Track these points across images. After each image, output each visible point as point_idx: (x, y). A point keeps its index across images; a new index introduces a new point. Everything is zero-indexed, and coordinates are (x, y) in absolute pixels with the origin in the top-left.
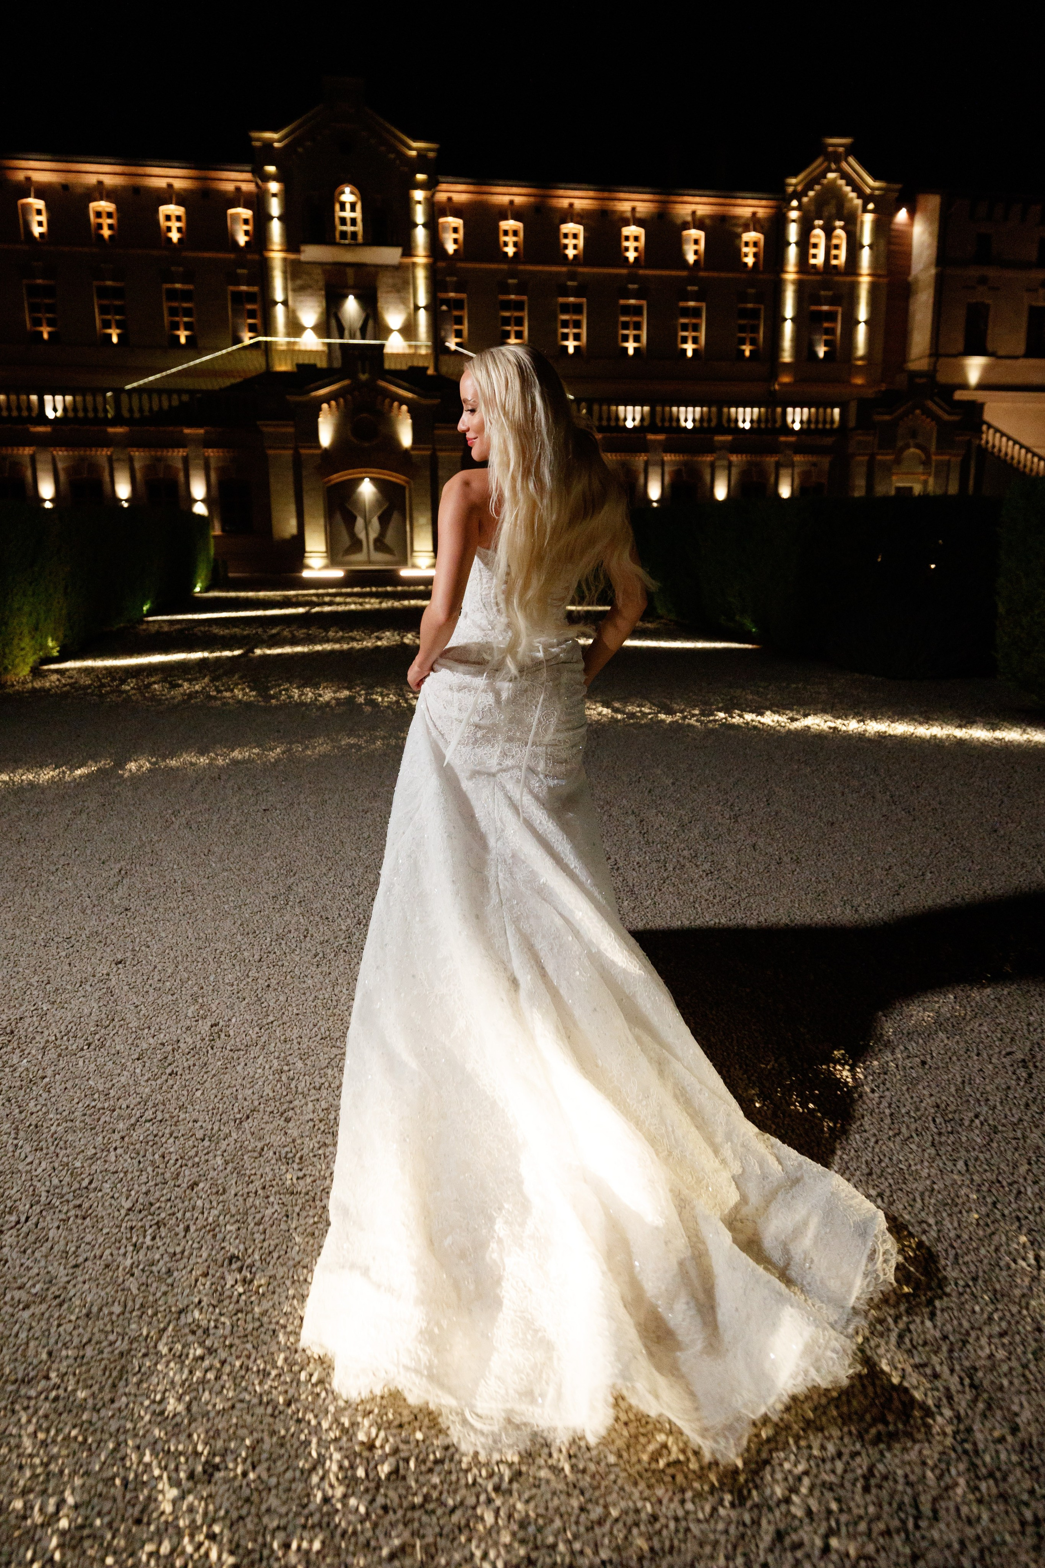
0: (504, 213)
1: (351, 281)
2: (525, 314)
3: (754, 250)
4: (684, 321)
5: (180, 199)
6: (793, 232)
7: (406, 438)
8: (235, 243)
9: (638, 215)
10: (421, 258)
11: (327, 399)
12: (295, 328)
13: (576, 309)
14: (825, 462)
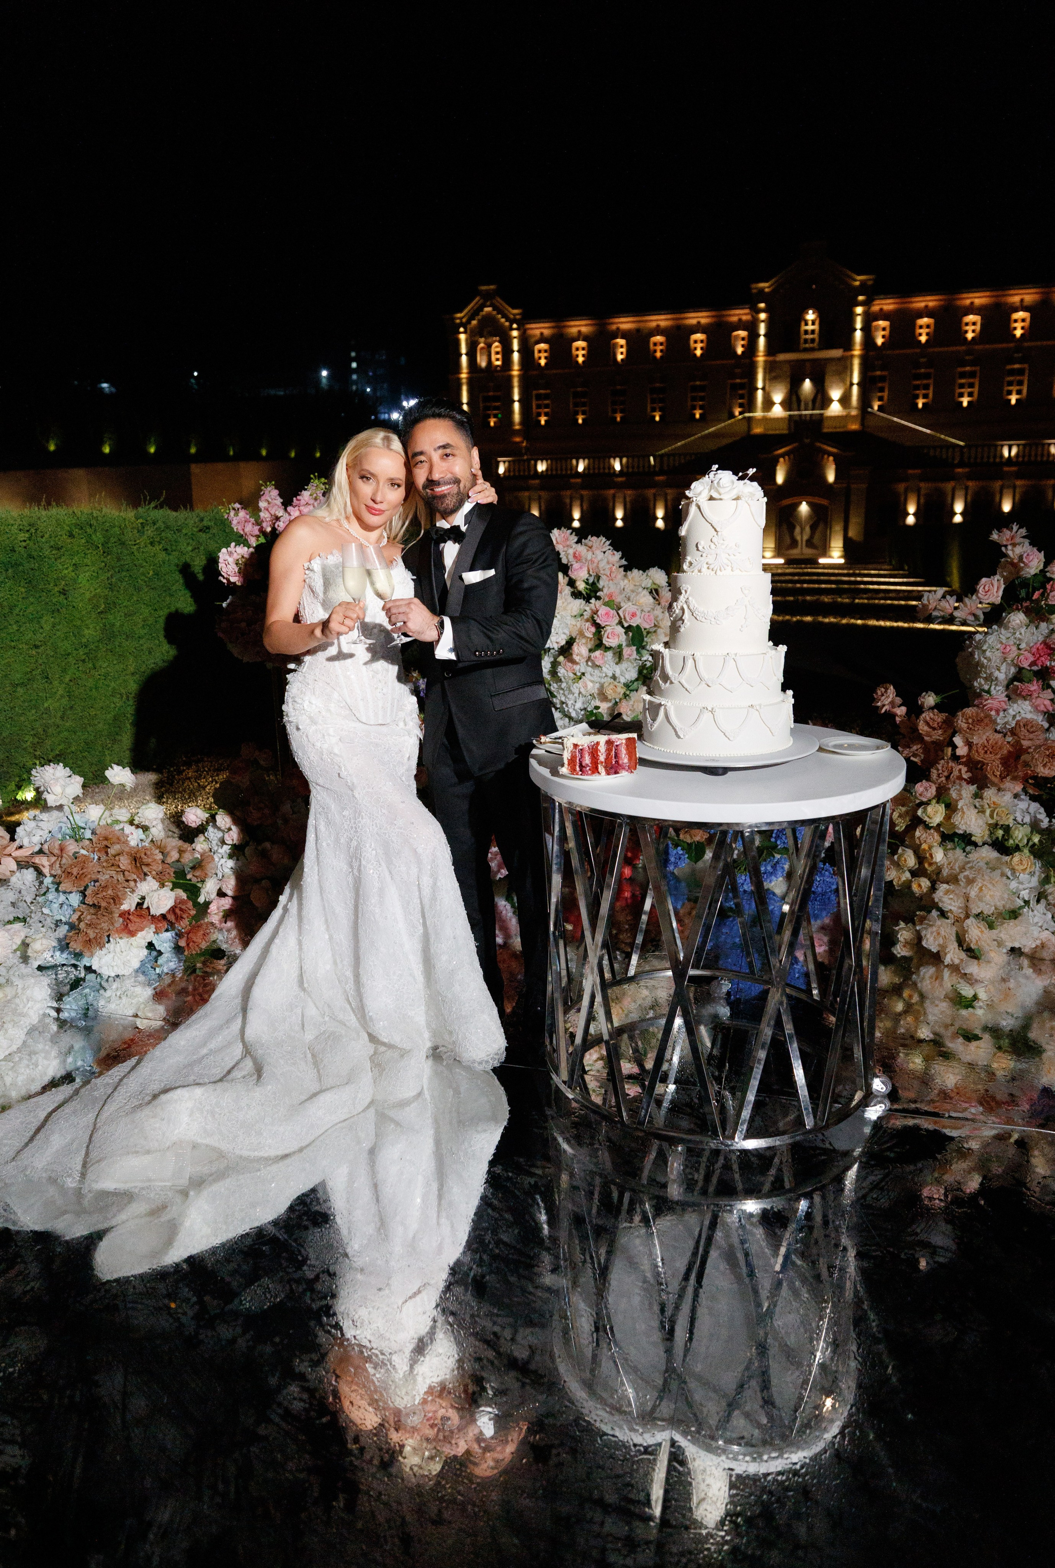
0: (920, 314)
1: (808, 370)
2: (931, 381)
5: (704, 329)
7: (831, 477)
8: (735, 353)
9: (1025, 304)
10: (857, 352)
11: (783, 455)
12: (768, 404)
13: (972, 375)
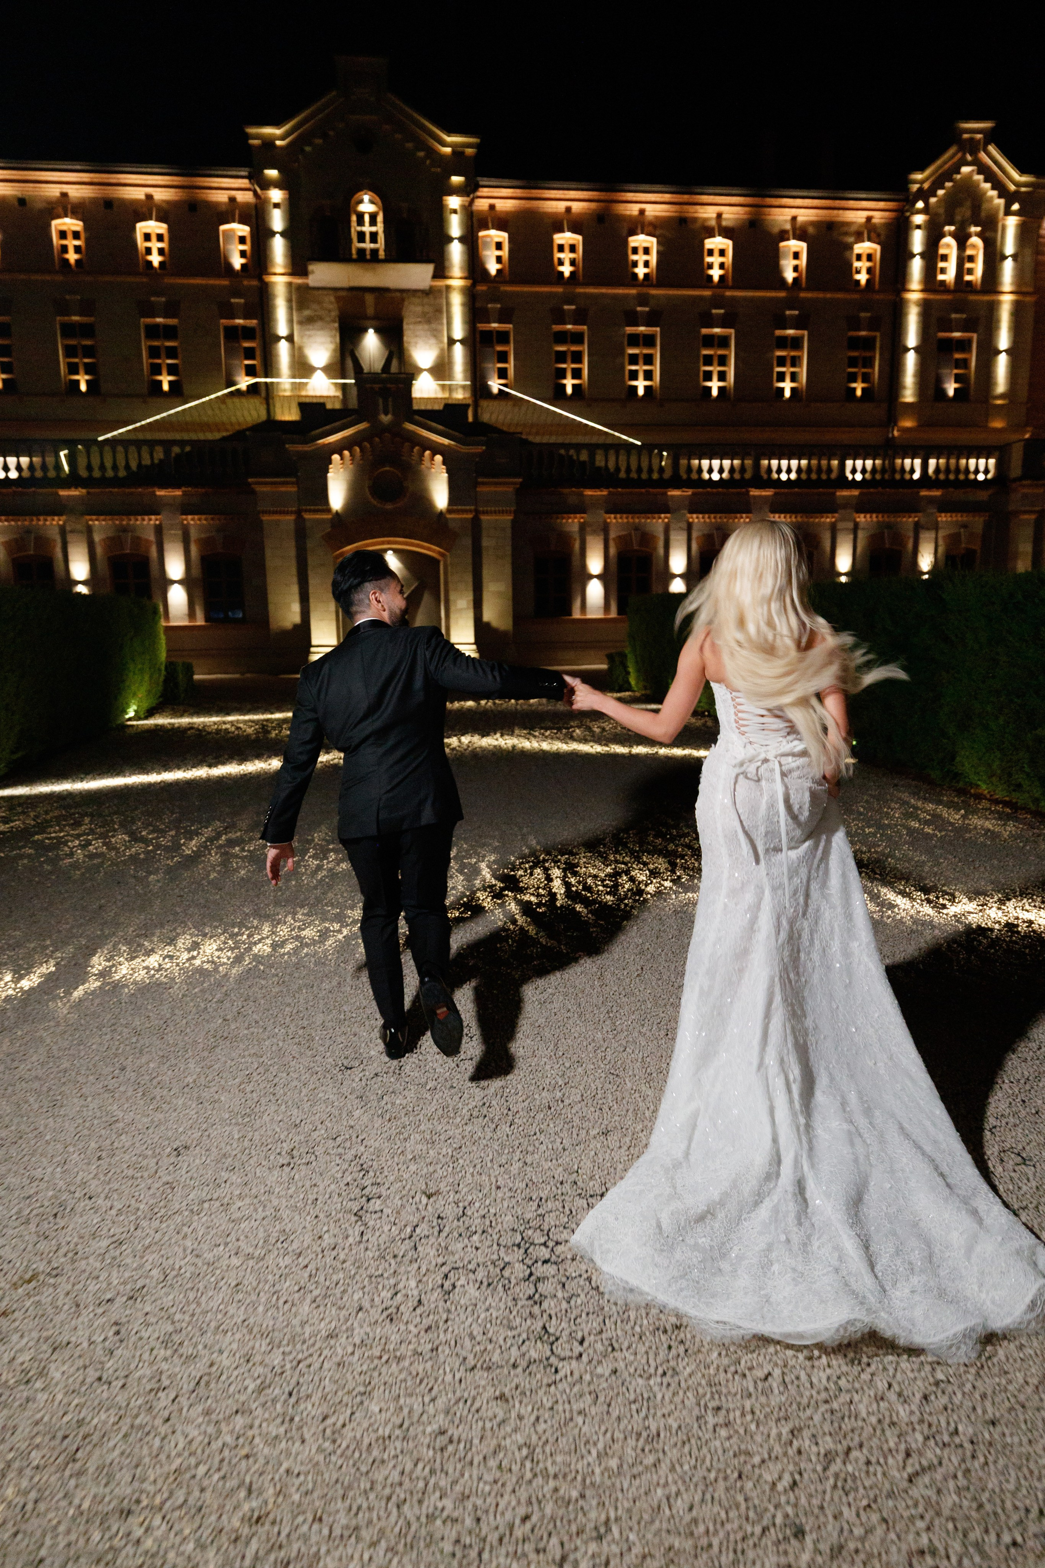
0: (558, 224)
1: (370, 311)
2: (585, 348)
3: (868, 264)
4: (779, 353)
5: (163, 214)
6: (917, 241)
7: (440, 498)
8: (229, 266)
9: (724, 223)
10: (457, 280)
11: (338, 448)
12: (302, 368)
13: (649, 341)
14: (978, 522)
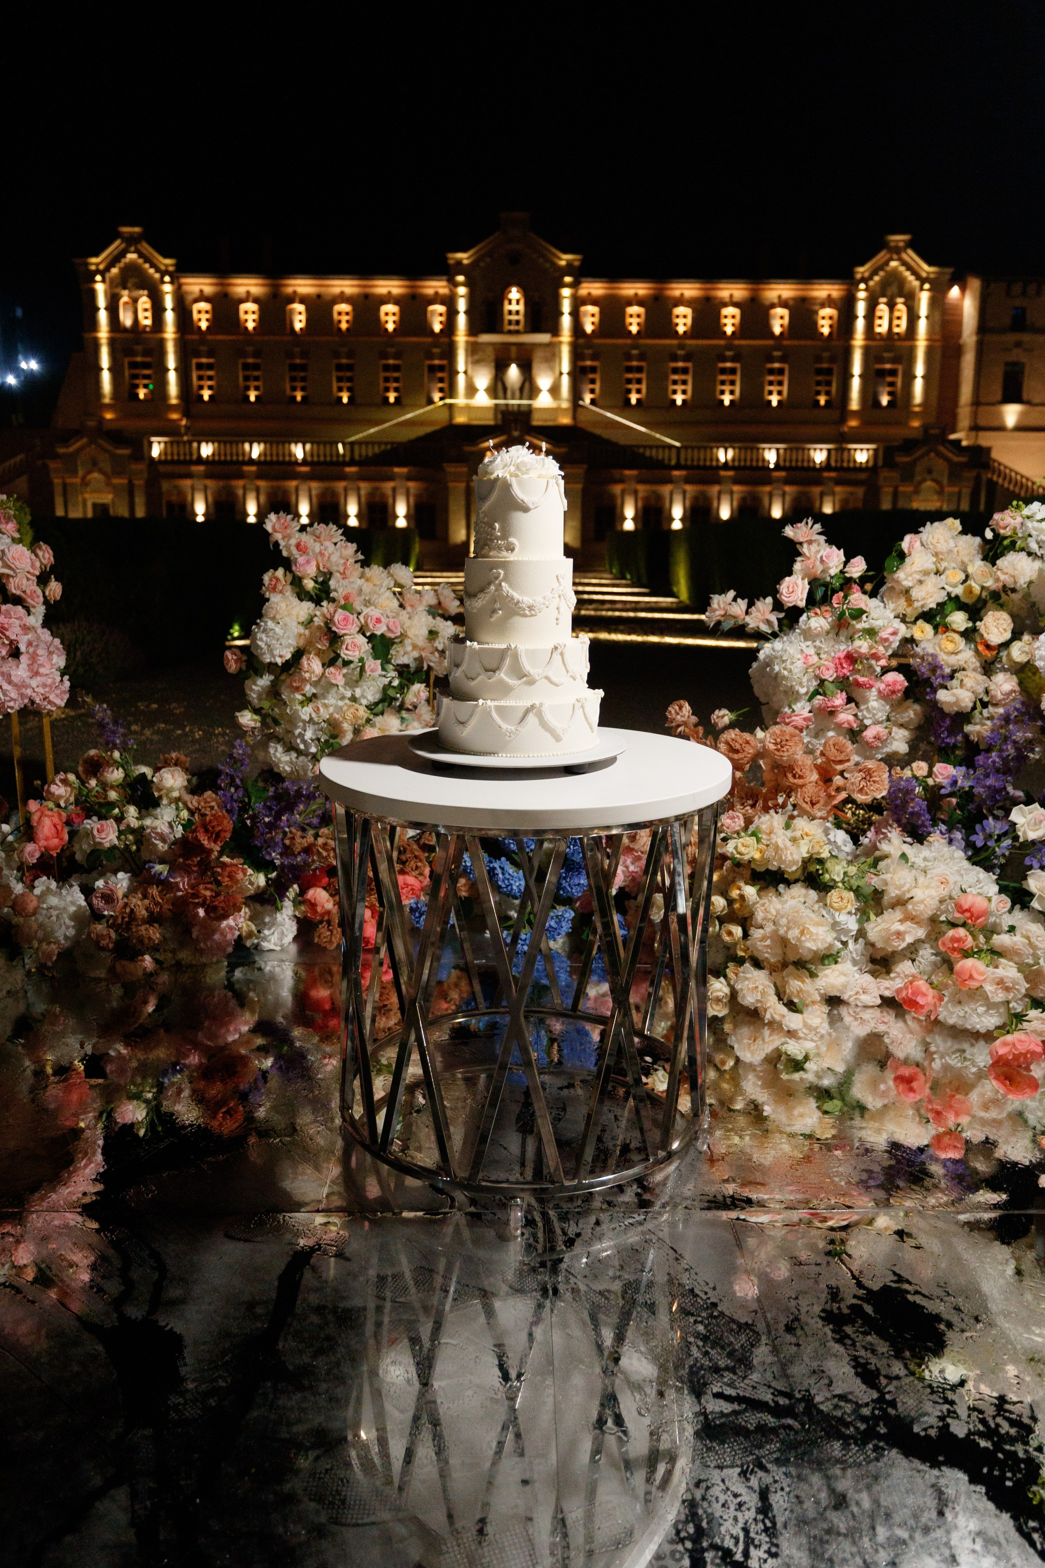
0: (630, 302)
1: (514, 355)
2: (644, 376)
3: (830, 322)
4: (771, 378)
5: (396, 301)
6: (861, 308)
8: (432, 331)
9: (735, 299)
10: (566, 337)
12: (471, 390)
13: (685, 371)
14: (860, 491)
